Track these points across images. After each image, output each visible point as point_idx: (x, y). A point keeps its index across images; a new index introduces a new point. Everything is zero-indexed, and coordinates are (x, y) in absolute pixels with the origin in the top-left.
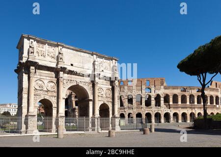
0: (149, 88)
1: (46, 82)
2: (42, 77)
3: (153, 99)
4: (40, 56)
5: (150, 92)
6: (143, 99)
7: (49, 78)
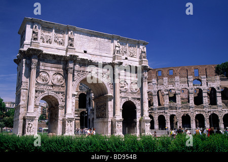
0: (198, 80)
1: (51, 74)
2: (46, 68)
3: (204, 94)
4: (45, 42)
5: (201, 85)
6: (190, 95)
7: (56, 69)
